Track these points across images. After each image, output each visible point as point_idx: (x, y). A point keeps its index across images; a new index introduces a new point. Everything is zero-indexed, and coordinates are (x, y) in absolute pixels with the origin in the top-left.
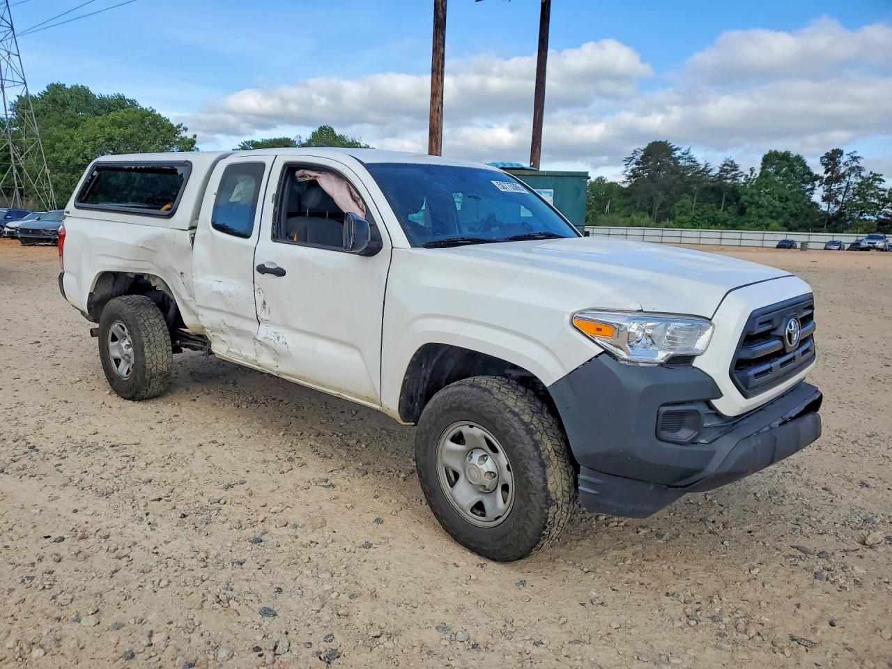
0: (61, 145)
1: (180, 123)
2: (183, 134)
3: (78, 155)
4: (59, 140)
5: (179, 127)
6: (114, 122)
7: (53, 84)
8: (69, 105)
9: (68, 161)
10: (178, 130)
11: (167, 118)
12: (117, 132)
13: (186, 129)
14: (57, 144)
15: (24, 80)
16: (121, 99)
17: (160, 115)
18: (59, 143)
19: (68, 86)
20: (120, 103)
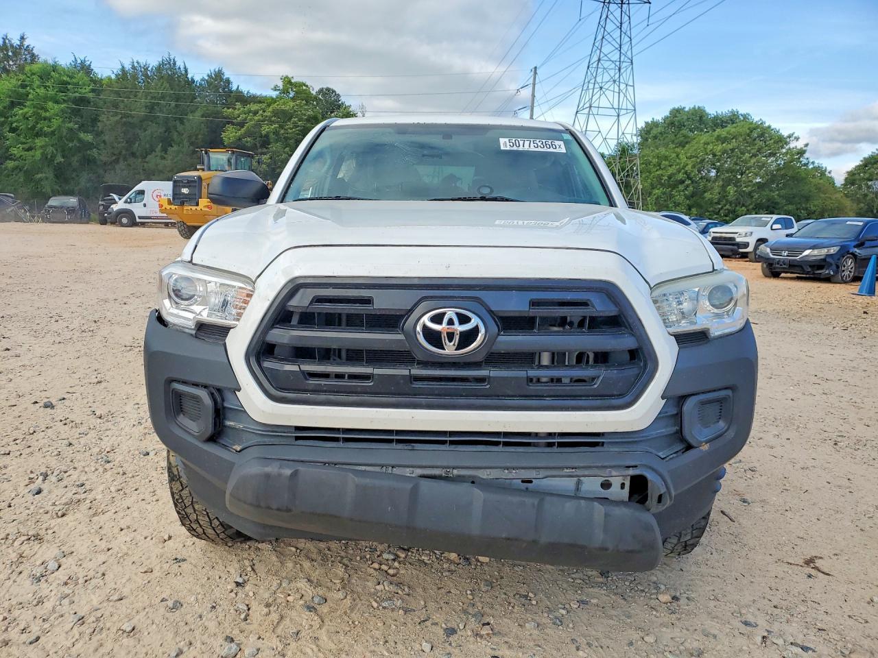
0: (667, 163)
1: (792, 133)
2: (792, 145)
3: (679, 172)
4: (666, 158)
5: (789, 137)
6: (718, 138)
7: (674, 109)
8: (684, 126)
9: (670, 177)
10: (788, 140)
11: (777, 129)
12: (719, 148)
13: (797, 139)
14: (664, 162)
15: (634, 107)
16: (734, 115)
17: (769, 127)
18: (665, 160)
19: (687, 109)
20: (733, 118)
